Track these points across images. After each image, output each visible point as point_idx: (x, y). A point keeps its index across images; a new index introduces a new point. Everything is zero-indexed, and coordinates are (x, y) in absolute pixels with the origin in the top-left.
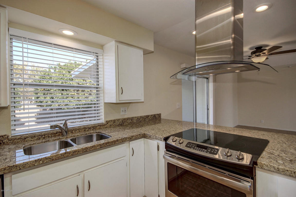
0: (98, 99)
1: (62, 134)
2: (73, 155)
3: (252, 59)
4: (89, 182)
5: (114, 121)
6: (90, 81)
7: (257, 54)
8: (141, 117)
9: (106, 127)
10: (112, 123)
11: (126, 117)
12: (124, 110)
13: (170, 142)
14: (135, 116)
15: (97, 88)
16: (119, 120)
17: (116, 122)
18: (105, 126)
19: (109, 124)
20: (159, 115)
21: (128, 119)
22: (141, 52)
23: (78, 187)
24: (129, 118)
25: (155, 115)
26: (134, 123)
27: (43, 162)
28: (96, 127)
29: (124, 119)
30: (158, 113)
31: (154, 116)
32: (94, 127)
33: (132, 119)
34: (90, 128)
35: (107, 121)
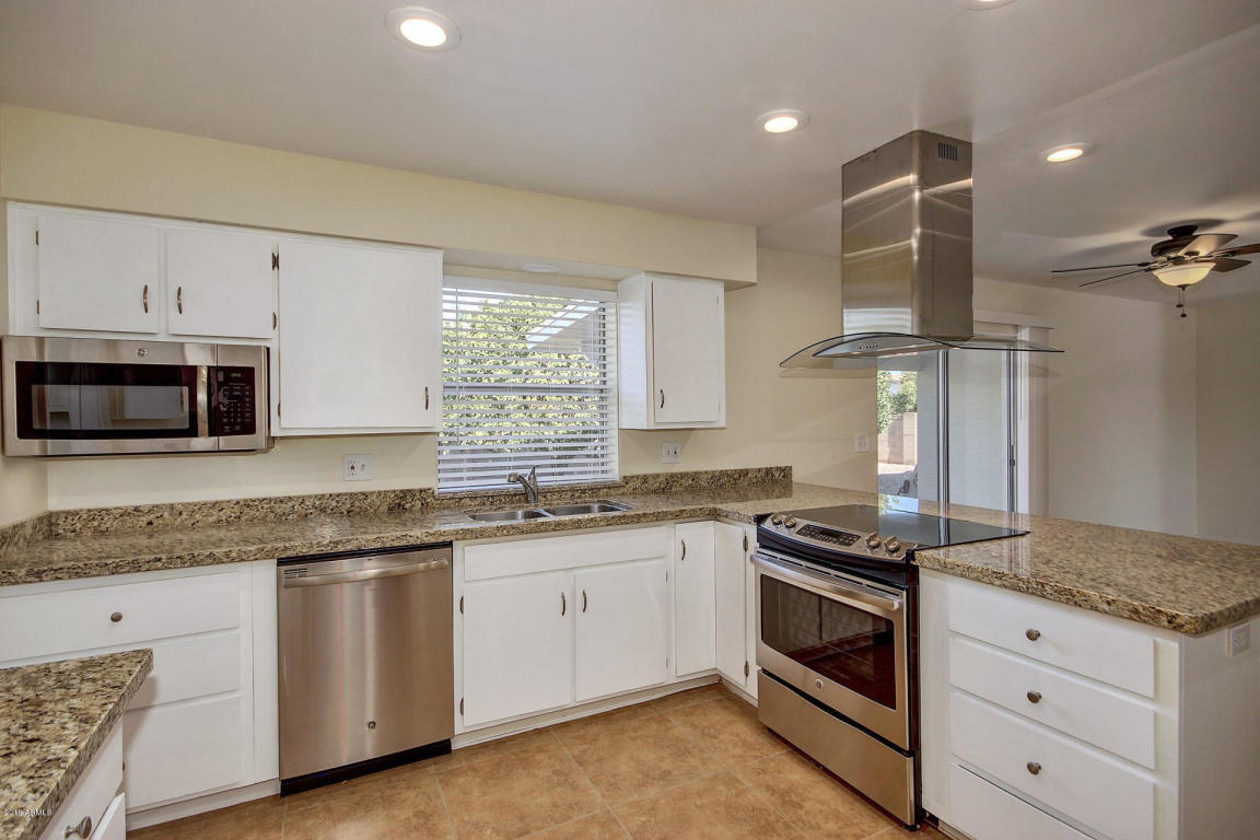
0: (604, 419)
1: (527, 499)
2: (555, 530)
3: (1155, 273)
4: (584, 594)
5: (645, 479)
6: (580, 356)
7: (1172, 255)
8: (723, 473)
9: (623, 494)
10: (638, 483)
11: (678, 469)
12: (672, 452)
13: (768, 525)
14: (705, 469)
15: (602, 391)
16: (658, 476)
17: (651, 481)
18: (621, 491)
19: (631, 484)
20: (786, 472)
21: (684, 475)
22: (720, 290)
23: (563, 597)
24: (686, 474)
25: (769, 471)
26: (702, 489)
27: (508, 532)
28: (599, 489)
29: (672, 476)
30: (783, 465)
31: (767, 474)
32: (594, 489)
33: (695, 476)
34: (584, 491)
35: (624, 477)
